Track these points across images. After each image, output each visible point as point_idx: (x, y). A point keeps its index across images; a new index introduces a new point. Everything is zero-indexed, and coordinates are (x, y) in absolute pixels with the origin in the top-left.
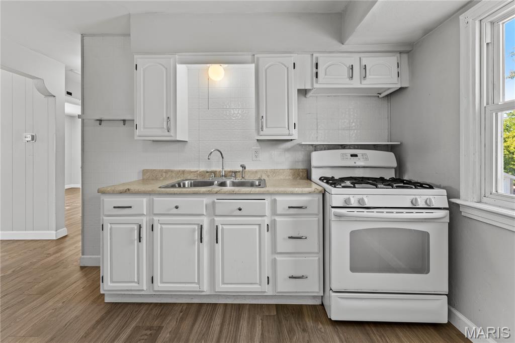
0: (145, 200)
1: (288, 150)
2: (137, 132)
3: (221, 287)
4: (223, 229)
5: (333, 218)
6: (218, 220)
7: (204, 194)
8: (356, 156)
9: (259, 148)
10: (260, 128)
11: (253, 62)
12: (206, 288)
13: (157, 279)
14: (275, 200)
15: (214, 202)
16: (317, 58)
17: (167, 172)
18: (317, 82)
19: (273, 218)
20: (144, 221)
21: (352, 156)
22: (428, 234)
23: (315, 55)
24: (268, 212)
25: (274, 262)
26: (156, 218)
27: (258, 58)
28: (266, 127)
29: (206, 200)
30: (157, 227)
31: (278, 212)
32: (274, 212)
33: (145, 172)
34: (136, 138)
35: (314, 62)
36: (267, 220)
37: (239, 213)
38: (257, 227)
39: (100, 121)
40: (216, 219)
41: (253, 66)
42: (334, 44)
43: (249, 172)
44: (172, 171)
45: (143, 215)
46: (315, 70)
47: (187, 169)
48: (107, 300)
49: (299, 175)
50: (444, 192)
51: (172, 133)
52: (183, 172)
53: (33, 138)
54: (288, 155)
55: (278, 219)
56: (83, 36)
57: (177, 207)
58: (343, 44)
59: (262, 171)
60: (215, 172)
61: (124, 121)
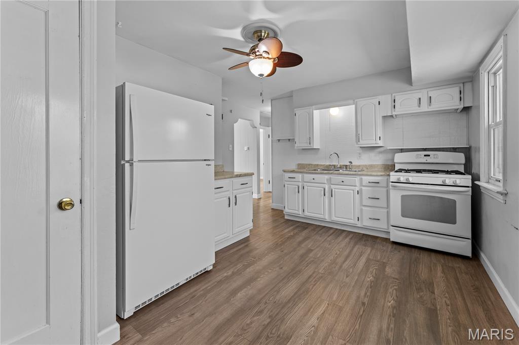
0: (300, 175)
1: (381, 152)
2: (296, 145)
3: (334, 218)
4: (335, 191)
5: (391, 187)
6: (333, 186)
7: (326, 174)
8: (429, 156)
9: (361, 151)
10: (358, 140)
11: (354, 104)
12: (327, 218)
13: (306, 210)
14: (362, 179)
15: (330, 178)
16: (394, 97)
17: (309, 165)
18: (394, 111)
19: (361, 187)
20: (300, 184)
21: (425, 156)
22: (456, 201)
23: (393, 95)
24: (358, 184)
25: (361, 210)
26: (305, 184)
27: (356, 102)
28: (362, 140)
29: (327, 177)
30: (306, 187)
31: (364, 184)
32: (361, 185)
33: (299, 165)
34: (296, 148)
35: (393, 99)
36: (357, 189)
37: (342, 183)
38: (352, 191)
39: (279, 140)
40: (332, 186)
41: (354, 106)
42: (406, 86)
43: (355, 165)
44: (312, 165)
45: (299, 182)
46: (393, 104)
47: (319, 163)
48: (286, 217)
49: (389, 168)
50: (470, 177)
51: (312, 145)
52: (318, 165)
53: (248, 148)
54: (381, 155)
55: (363, 188)
56: (272, 100)
57: (314, 179)
58: (412, 85)
59: (364, 165)
60: (334, 166)
61: (289, 140)
